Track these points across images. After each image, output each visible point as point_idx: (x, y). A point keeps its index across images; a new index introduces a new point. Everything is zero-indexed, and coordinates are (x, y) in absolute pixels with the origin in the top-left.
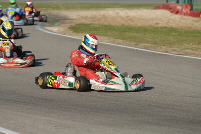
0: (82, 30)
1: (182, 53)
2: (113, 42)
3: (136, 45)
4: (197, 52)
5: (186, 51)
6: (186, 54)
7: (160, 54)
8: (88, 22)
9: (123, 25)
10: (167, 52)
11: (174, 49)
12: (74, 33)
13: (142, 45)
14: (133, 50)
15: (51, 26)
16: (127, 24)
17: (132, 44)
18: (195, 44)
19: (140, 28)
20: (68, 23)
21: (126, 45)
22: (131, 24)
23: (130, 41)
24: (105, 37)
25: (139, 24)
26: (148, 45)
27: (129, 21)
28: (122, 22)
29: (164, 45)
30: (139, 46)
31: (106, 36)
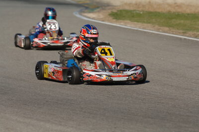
0: (124, 17)
2: (158, 30)
3: (184, 34)
8: (132, 9)
9: (169, 12)
12: (114, 20)
13: (191, 33)
14: (181, 39)
15: (90, 12)
16: (174, 11)
17: (180, 33)
19: (188, 14)
20: (109, 9)
21: (173, 34)
22: (179, 10)
23: (178, 29)
24: (149, 25)
25: (188, 11)
27: (176, 8)
28: (169, 9)
30: (187, 35)
31: (149, 23)
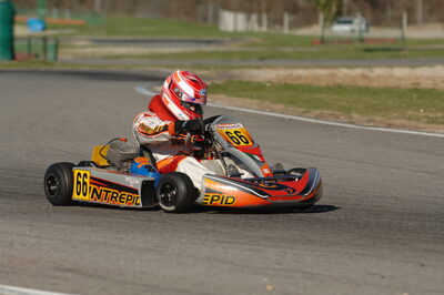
18: (431, 111)
26: (330, 112)
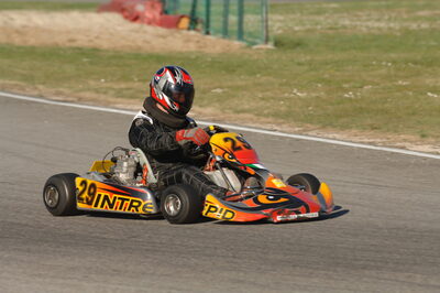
1: (70, 99)
4: (102, 97)
5: (82, 94)
6: (80, 100)
7: (20, 101)
10: (41, 97)
11: (61, 89)
29: (44, 84)
